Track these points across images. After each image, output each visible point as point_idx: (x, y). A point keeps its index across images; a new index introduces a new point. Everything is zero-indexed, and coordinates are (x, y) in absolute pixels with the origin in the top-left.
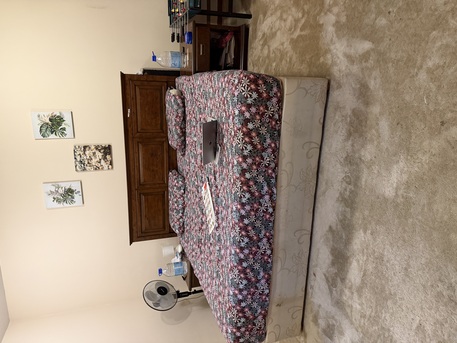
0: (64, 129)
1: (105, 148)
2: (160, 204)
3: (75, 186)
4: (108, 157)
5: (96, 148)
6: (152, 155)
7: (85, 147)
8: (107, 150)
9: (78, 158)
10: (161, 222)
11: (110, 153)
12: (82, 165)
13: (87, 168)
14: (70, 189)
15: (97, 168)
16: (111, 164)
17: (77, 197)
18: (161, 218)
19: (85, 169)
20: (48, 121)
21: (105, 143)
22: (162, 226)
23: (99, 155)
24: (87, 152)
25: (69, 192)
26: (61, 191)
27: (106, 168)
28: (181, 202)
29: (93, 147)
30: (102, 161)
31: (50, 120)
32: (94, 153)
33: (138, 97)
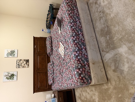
0: (15, 54)
1: (27, 60)
2: (45, 76)
3: (15, 73)
4: (28, 63)
5: (24, 60)
6: (42, 59)
7: (20, 60)
8: (27, 61)
9: (18, 63)
10: (45, 84)
11: (28, 62)
12: (19, 66)
13: (20, 67)
14: (13, 74)
15: (23, 67)
16: (28, 65)
17: (15, 77)
18: (45, 82)
19: (19, 67)
20: (10, 52)
21: (27, 59)
22: (45, 86)
23: (25, 62)
24: (21, 62)
25: (13, 75)
26: (10, 75)
27: (26, 67)
28: (52, 70)
29: (23, 60)
30: (26, 64)
31: (11, 52)
32: (23, 62)
33: (38, 43)
